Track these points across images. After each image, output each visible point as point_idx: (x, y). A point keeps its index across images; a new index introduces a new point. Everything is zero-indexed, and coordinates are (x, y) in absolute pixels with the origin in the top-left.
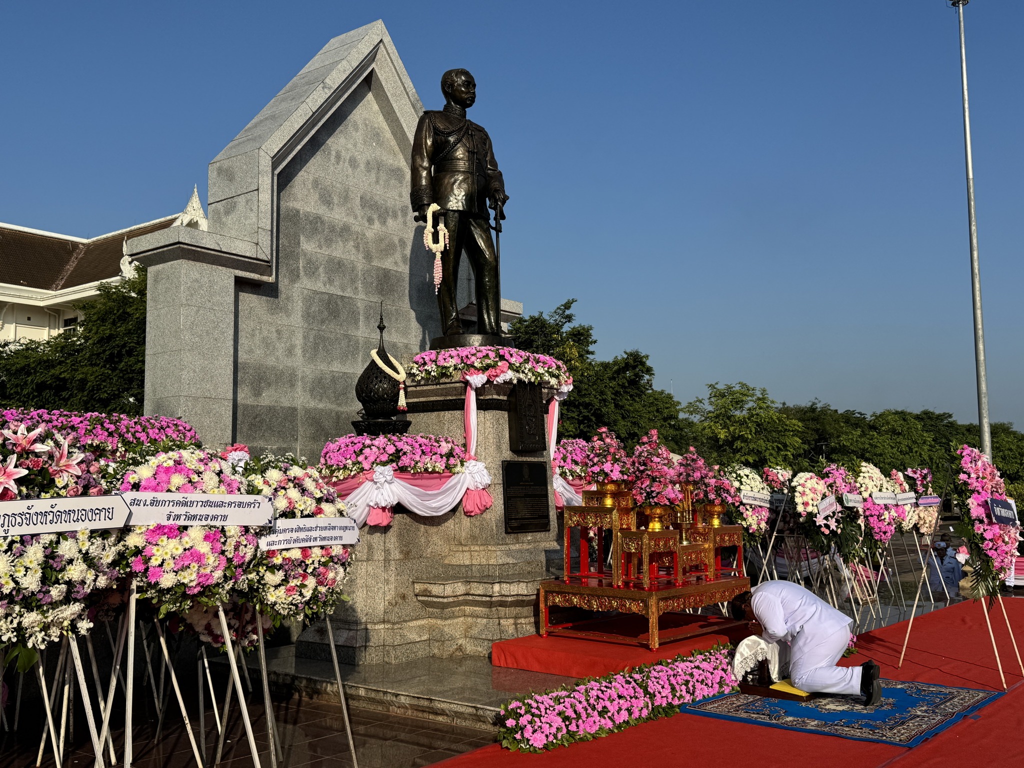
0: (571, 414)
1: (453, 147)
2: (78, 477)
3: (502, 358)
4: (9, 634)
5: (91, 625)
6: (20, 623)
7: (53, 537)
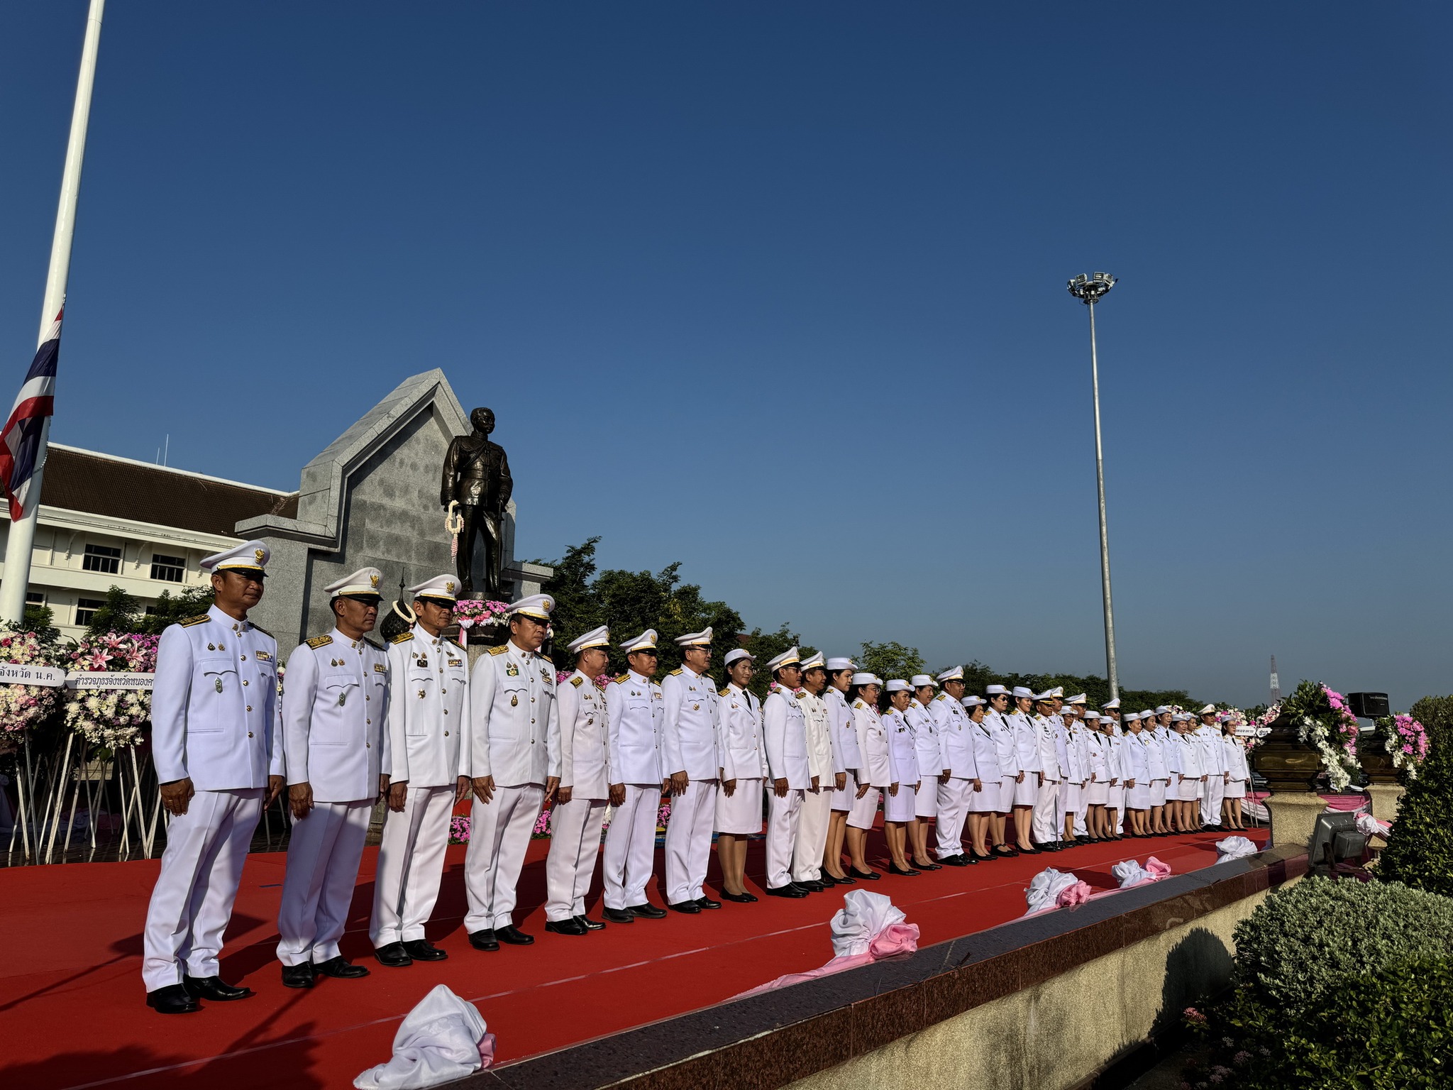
0: (667, 662)
1: (474, 462)
2: (142, 662)
3: (488, 608)
4: (97, 739)
5: (143, 740)
6: (102, 734)
7: (124, 692)
